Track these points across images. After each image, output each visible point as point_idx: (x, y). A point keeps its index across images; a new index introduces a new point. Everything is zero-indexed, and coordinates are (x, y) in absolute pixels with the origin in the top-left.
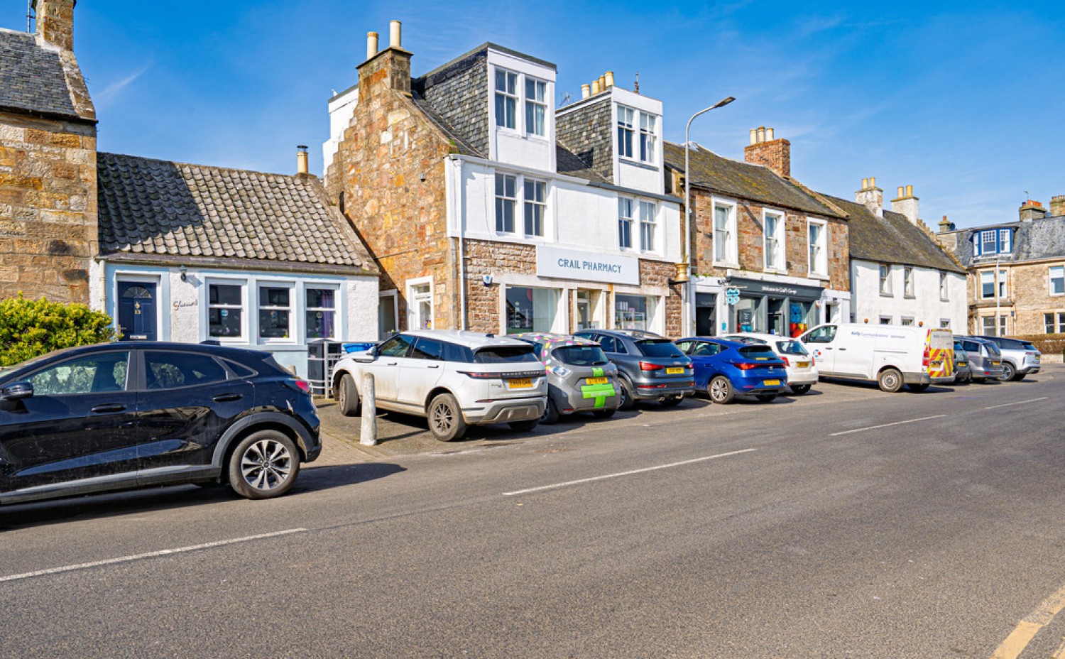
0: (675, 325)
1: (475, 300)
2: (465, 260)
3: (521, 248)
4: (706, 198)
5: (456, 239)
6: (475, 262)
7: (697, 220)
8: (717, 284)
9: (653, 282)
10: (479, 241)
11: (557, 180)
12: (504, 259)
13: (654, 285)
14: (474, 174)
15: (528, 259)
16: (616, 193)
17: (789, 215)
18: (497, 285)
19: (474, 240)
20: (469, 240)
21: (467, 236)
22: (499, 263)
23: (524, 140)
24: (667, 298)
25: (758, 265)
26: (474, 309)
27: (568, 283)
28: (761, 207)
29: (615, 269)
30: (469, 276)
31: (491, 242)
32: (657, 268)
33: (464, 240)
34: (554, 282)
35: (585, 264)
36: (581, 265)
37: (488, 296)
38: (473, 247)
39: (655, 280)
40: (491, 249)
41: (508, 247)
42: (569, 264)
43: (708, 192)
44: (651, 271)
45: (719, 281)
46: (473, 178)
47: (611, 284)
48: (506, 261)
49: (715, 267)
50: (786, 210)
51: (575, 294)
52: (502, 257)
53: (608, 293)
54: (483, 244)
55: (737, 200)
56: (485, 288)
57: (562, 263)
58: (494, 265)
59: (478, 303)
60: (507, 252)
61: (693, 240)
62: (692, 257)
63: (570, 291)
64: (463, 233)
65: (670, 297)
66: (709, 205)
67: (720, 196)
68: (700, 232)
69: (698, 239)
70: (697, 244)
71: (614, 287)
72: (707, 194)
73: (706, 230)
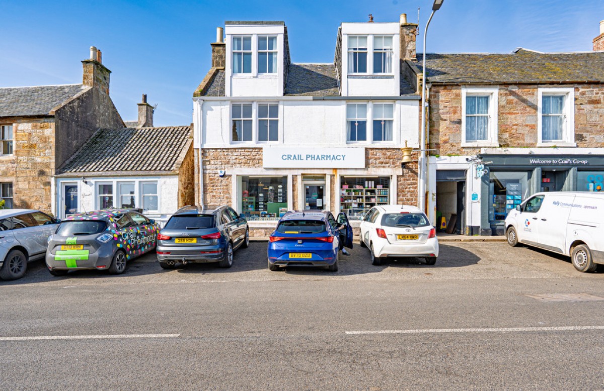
0: (409, 197)
1: (213, 186)
2: (204, 163)
3: (251, 150)
4: (454, 91)
5: (198, 149)
6: (212, 162)
7: (441, 111)
8: (466, 162)
9: (383, 165)
10: (216, 149)
11: (284, 100)
12: (236, 159)
13: (384, 167)
14: (213, 107)
15: (257, 157)
16: (344, 102)
17: (581, 90)
18: (230, 176)
19: (212, 149)
20: (209, 149)
21: (205, 146)
22: (231, 162)
23: (255, 79)
24: (398, 176)
25: (528, 140)
26: (212, 192)
27: (292, 171)
28: (537, 88)
29: (338, 158)
30: (208, 172)
31: (226, 149)
32: (388, 153)
33: (202, 149)
34: (278, 171)
35: (308, 156)
36: (304, 157)
37: (223, 183)
38: (211, 154)
39: (387, 163)
40: (226, 154)
41: (240, 150)
42: (292, 158)
43: (457, 85)
44: (381, 156)
45: (467, 159)
46: (212, 110)
47: (335, 169)
48: (238, 160)
49: (463, 148)
50: (576, 86)
51: (299, 179)
52: (234, 157)
53: (332, 176)
54: (219, 151)
55: (498, 86)
56: (220, 178)
57: (284, 157)
58: (228, 163)
59: (215, 188)
60: (239, 154)
61: (436, 128)
62: (434, 141)
63: (294, 177)
64: (202, 145)
65: (403, 176)
66: (458, 96)
67: (474, 86)
68: (445, 120)
69: (443, 126)
70: (441, 130)
71: (338, 171)
72: (454, 87)
73: (455, 117)
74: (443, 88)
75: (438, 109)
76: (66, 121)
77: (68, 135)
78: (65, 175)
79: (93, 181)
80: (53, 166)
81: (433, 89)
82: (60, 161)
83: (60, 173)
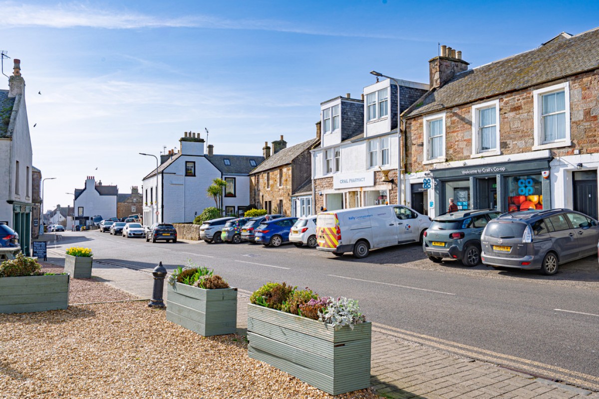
2: (315, 189)
3: (331, 178)
4: (420, 121)
6: (318, 187)
11: (341, 145)
12: (325, 184)
13: (383, 184)
15: (332, 183)
16: (365, 141)
17: (505, 100)
18: (323, 194)
19: (318, 179)
20: (316, 179)
22: (324, 186)
23: (331, 135)
24: (390, 190)
25: (466, 153)
28: (471, 106)
30: (316, 192)
31: (322, 179)
33: (314, 180)
34: (340, 190)
35: (350, 180)
36: (348, 181)
37: (321, 199)
38: (317, 182)
40: (322, 181)
41: (327, 179)
42: (344, 182)
43: (421, 116)
45: (425, 174)
47: (361, 187)
49: (425, 165)
51: (348, 195)
53: (360, 192)
54: (320, 180)
55: (446, 111)
56: (320, 196)
57: (341, 182)
59: (319, 201)
60: (325, 181)
61: (409, 152)
62: (409, 162)
63: (346, 193)
64: (314, 178)
65: (392, 189)
66: (421, 124)
67: (430, 114)
68: (415, 144)
69: (414, 149)
70: (413, 153)
71: (363, 188)
72: (419, 118)
73: (419, 142)
74: (413, 120)
75: (411, 137)
76: (299, 164)
77: (300, 171)
78: (294, 195)
79: (300, 198)
80: (291, 191)
81: (408, 122)
82: (295, 187)
83: (294, 194)
